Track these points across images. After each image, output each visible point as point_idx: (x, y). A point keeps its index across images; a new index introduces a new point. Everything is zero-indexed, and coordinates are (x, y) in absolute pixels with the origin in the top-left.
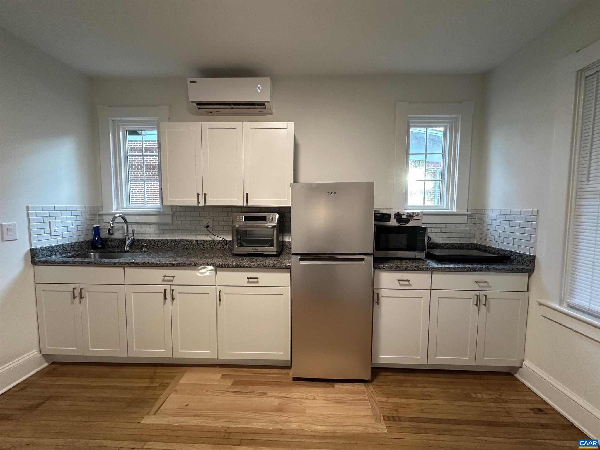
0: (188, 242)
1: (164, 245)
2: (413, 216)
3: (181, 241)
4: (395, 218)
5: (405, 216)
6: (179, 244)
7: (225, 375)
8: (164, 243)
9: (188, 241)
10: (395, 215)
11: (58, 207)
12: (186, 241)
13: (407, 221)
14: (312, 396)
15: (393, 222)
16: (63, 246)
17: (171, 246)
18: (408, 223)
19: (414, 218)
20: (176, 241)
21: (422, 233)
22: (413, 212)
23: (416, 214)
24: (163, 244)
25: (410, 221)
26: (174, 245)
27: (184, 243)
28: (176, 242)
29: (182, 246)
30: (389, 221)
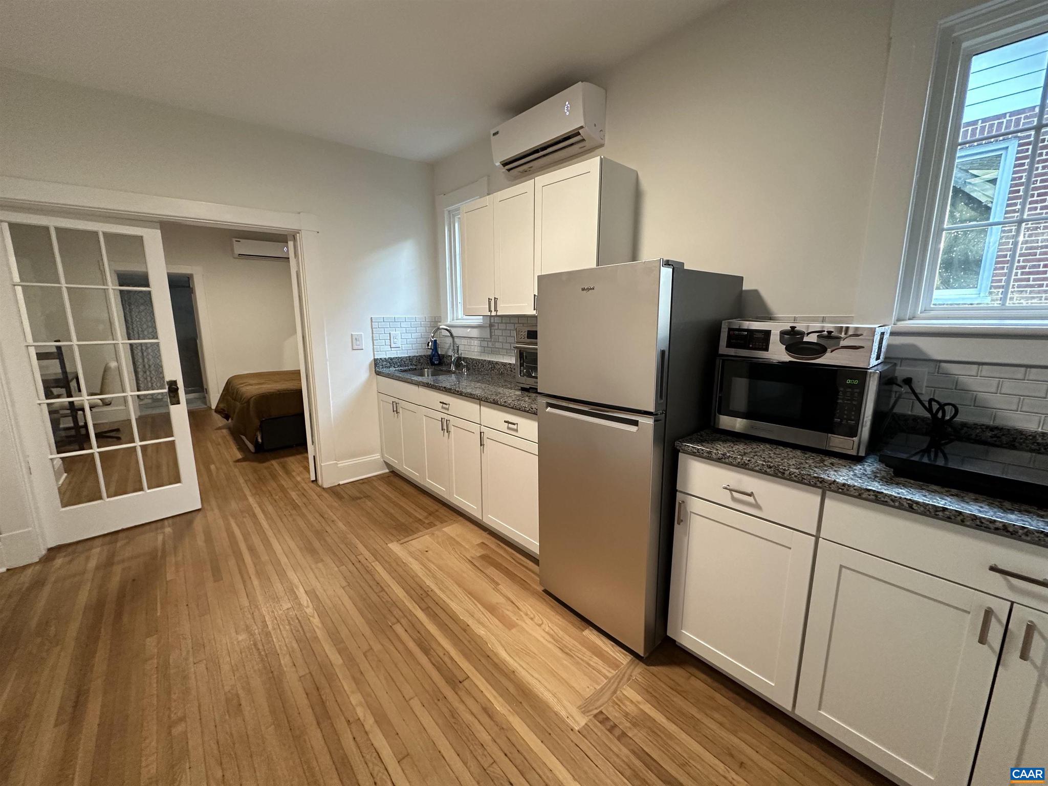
0: (503, 365)
2: (839, 338)
3: (497, 363)
4: (782, 341)
5: (813, 338)
6: (495, 367)
7: (486, 544)
8: (483, 364)
10: (783, 333)
11: (398, 318)
12: (501, 364)
13: (820, 350)
14: (542, 620)
15: (777, 353)
16: (401, 359)
18: (820, 357)
19: (843, 343)
20: (493, 363)
21: (852, 386)
22: (842, 327)
23: (850, 333)
25: (829, 350)
27: (499, 366)
29: (497, 370)
30: (767, 349)
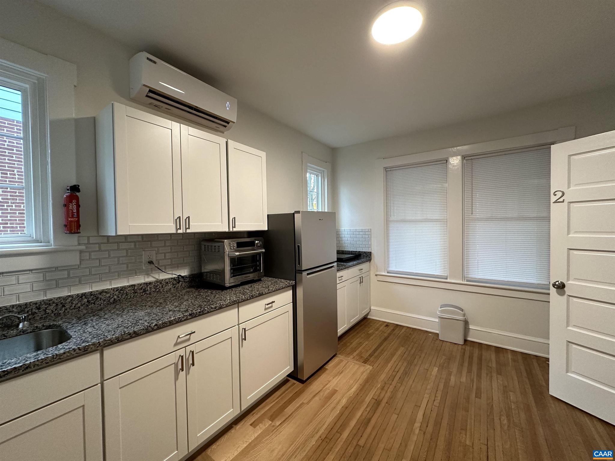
0: (117, 291)
1: (64, 306)
3: (102, 292)
6: (97, 298)
8: (62, 303)
9: (117, 289)
12: (114, 290)
17: (79, 305)
20: (92, 295)
24: (60, 306)
26: (88, 301)
27: (109, 294)
28: (92, 297)
29: (104, 301)
